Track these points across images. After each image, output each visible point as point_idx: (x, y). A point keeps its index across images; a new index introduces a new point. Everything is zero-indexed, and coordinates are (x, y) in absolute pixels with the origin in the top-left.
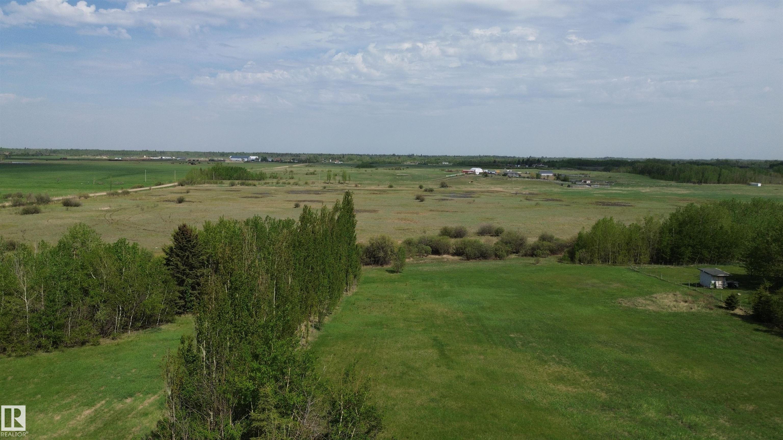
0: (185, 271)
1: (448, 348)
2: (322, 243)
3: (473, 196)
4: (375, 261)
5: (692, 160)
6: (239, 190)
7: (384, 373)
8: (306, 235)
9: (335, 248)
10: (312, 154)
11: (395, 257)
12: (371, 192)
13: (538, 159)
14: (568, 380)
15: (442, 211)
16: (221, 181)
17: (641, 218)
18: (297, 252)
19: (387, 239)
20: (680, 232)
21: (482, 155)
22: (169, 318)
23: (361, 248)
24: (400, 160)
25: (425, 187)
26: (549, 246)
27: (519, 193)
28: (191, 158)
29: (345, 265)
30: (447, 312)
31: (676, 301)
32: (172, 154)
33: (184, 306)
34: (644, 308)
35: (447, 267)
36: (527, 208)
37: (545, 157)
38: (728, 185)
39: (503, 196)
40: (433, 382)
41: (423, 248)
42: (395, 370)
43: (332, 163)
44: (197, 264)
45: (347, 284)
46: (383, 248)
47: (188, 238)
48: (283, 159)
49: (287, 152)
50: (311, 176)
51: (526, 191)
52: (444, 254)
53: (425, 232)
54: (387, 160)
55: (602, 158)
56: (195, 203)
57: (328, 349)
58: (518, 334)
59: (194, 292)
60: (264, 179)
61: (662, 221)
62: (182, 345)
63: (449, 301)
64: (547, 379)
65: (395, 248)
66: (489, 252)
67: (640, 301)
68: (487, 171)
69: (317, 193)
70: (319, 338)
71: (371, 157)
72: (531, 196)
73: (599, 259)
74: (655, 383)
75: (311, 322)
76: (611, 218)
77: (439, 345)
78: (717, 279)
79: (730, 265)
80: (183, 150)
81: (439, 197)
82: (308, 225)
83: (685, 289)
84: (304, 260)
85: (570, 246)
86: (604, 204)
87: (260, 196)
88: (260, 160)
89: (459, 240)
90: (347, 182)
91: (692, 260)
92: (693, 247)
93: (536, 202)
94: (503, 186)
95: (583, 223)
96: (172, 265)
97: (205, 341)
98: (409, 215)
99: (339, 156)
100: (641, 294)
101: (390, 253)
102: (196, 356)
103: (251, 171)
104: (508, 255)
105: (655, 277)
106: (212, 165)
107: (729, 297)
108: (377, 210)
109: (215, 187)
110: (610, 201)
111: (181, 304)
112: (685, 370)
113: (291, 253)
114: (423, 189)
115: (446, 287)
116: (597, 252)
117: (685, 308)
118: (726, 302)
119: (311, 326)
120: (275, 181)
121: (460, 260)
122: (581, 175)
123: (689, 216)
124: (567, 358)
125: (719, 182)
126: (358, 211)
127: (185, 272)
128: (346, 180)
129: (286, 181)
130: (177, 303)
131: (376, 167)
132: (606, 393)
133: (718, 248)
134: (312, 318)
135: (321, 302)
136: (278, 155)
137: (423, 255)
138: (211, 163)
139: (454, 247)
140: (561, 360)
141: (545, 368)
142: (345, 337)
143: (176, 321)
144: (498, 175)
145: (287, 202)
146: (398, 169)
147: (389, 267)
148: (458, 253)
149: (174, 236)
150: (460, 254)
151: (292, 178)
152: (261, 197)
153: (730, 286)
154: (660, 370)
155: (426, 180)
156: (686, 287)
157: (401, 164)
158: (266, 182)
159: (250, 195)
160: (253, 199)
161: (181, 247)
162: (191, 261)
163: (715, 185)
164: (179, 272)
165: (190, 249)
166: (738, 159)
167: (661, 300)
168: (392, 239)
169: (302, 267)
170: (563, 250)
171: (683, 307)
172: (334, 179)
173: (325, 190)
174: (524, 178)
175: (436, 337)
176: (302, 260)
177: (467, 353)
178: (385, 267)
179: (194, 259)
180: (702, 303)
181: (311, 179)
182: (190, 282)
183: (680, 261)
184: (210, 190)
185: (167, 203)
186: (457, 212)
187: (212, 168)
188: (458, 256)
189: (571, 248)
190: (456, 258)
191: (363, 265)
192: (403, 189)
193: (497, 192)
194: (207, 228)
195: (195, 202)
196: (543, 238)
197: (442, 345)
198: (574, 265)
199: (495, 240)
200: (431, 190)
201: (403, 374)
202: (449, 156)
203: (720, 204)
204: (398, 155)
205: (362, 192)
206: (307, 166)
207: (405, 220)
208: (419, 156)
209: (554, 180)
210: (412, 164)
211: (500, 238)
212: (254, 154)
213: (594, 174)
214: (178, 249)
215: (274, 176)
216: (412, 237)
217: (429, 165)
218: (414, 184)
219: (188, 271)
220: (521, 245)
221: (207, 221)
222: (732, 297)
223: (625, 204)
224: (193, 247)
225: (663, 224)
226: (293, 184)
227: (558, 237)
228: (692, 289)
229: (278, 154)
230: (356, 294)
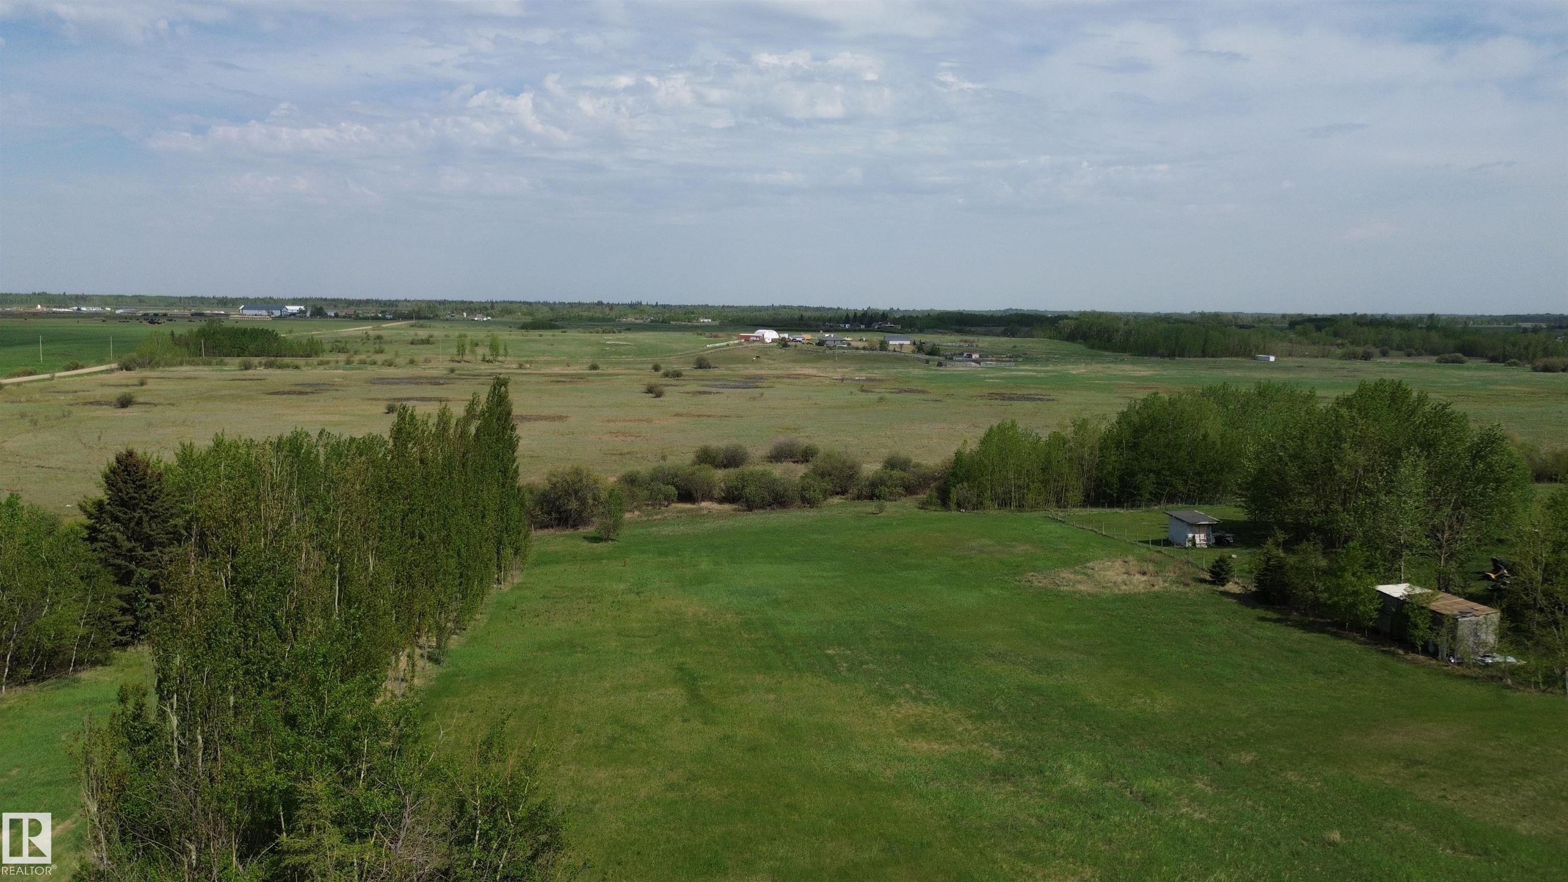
0: (133, 551)
1: (706, 683)
2: (441, 484)
3: (760, 384)
4: (560, 520)
5: (1159, 313)
6: (263, 377)
7: (575, 741)
8: (406, 467)
9: (471, 494)
10: (423, 301)
11: (601, 509)
12: (552, 379)
13: (884, 313)
14: (933, 729)
15: (699, 416)
16: (219, 359)
17: (1067, 422)
18: (387, 504)
19: (585, 472)
20: (1135, 446)
21: (776, 304)
22: (98, 655)
23: (531, 492)
24: (613, 314)
25: (664, 368)
26: (902, 479)
27: (847, 379)
28: (150, 310)
29: (495, 529)
30: (705, 614)
31: (1127, 573)
32: (104, 300)
33: (132, 628)
34: (1071, 589)
35: (709, 525)
36: (863, 406)
37: (895, 308)
38: (1220, 359)
39: (818, 384)
40: (674, 752)
41: (660, 489)
42: (597, 735)
43: (468, 320)
44: (164, 538)
45: (499, 567)
46: (576, 492)
47: (140, 480)
48: (360, 312)
49: (370, 298)
50: (421, 346)
51: (861, 374)
52: (704, 501)
53: (664, 458)
54: (585, 314)
55: (1000, 311)
56: (159, 407)
57: (456, 700)
58: (842, 648)
59: (157, 596)
60: (317, 354)
61: (1103, 427)
62: (122, 707)
63: (711, 591)
64: (893, 731)
65: (602, 491)
66: (791, 493)
67: (1064, 575)
68: (786, 336)
69: (435, 382)
70: (437, 679)
71: (552, 307)
72: (871, 384)
73: (992, 500)
74: (1087, 725)
75: (421, 647)
76: (1013, 422)
77: (687, 678)
78: (1197, 529)
79: (1220, 503)
80: (130, 293)
81: (693, 387)
82: (410, 445)
83: (1143, 550)
84: (403, 520)
85: (941, 477)
86: (1003, 397)
87: (309, 390)
88: (308, 315)
89: (732, 471)
90: (500, 358)
91: (1156, 498)
92: (1158, 473)
93: (879, 396)
94: (818, 366)
95: (964, 433)
96: (103, 541)
97: (175, 696)
98: (631, 424)
99: (482, 305)
100: (1066, 563)
101: (591, 501)
102: (154, 728)
103: (290, 337)
104: (825, 498)
105: (1092, 530)
106: (197, 325)
107: (1217, 562)
108: (565, 415)
109: (207, 373)
110: (1014, 392)
111: (125, 624)
112: (1140, 698)
113: (372, 505)
114: (661, 372)
115: (705, 565)
116: (989, 487)
117: (1142, 585)
118: (1211, 572)
119: (422, 656)
120: (342, 357)
121: (734, 510)
122: (962, 344)
123: (1149, 416)
124: (932, 688)
125: (1203, 356)
126: (524, 418)
127: (133, 554)
128: (497, 355)
129: (368, 357)
130: (117, 622)
131: (562, 328)
132: (1001, 750)
133: (1199, 474)
134: (423, 640)
135: (441, 604)
136: (350, 303)
137: (661, 505)
138: (197, 320)
139: (722, 485)
140: (920, 693)
141: (891, 711)
142: (493, 675)
143: (115, 661)
144: (808, 343)
145: (370, 402)
146: (609, 332)
147: (590, 530)
148: (731, 497)
149: (106, 477)
150: (733, 499)
151: (381, 351)
152: (312, 393)
153: (1220, 542)
154: (1097, 701)
155: (667, 355)
156: (1144, 548)
157: (614, 320)
158: (321, 361)
159: (287, 389)
160: (294, 397)
161: (122, 499)
162: (147, 530)
163: (1197, 359)
164: (117, 554)
165: (144, 504)
166: (1237, 311)
167: (1102, 573)
168: (597, 473)
169: (397, 534)
170: (927, 485)
171: (1139, 583)
172: (473, 352)
173: (453, 375)
174: (857, 348)
175: (683, 664)
176: (398, 520)
177: (744, 690)
178: (581, 530)
179: (154, 525)
180: (1172, 574)
181: (423, 352)
182: (145, 576)
183: (1135, 501)
184: (195, 378)
185: (93, 408)
186: (729, 416)
187: (199, 331)
188: (730, 503)
189: (942, 481)
190: (727, 507)
191: (535, 529)
192: (620, 371)
193: (807, 376)
194: (186, 458)
195: (161, 404)
196: (891, 464)
197: (695, 679)
198: (948, 513)
199: (801, 470)
200: (677, 375)
201: (613, 739)
202: (713, 307)
203: (1203, 395)
204: (608, 303)
205: (533, 379)
206: (412, 326)
207: (623, 434)
208: (652, 306)
209: (913, 352)
210: (638, 321)
211: (810, 466)
212: (294, 302)
213: (985, 342)
214: (117, 505)
215: (339, 347)
216: (639, 468)
217: (673, 325)
218: (642, 363)
219: (141, 552)
220: (851, 477)
221: (187, 443)
222: (1222, 561)
223: (1041, 397)
224: (153, 499)
225: (1105, 432)
226: (383, 364)
227: (919, 461)
228: (1155, 549)
229: (349, 300)
230: (519, 587)
